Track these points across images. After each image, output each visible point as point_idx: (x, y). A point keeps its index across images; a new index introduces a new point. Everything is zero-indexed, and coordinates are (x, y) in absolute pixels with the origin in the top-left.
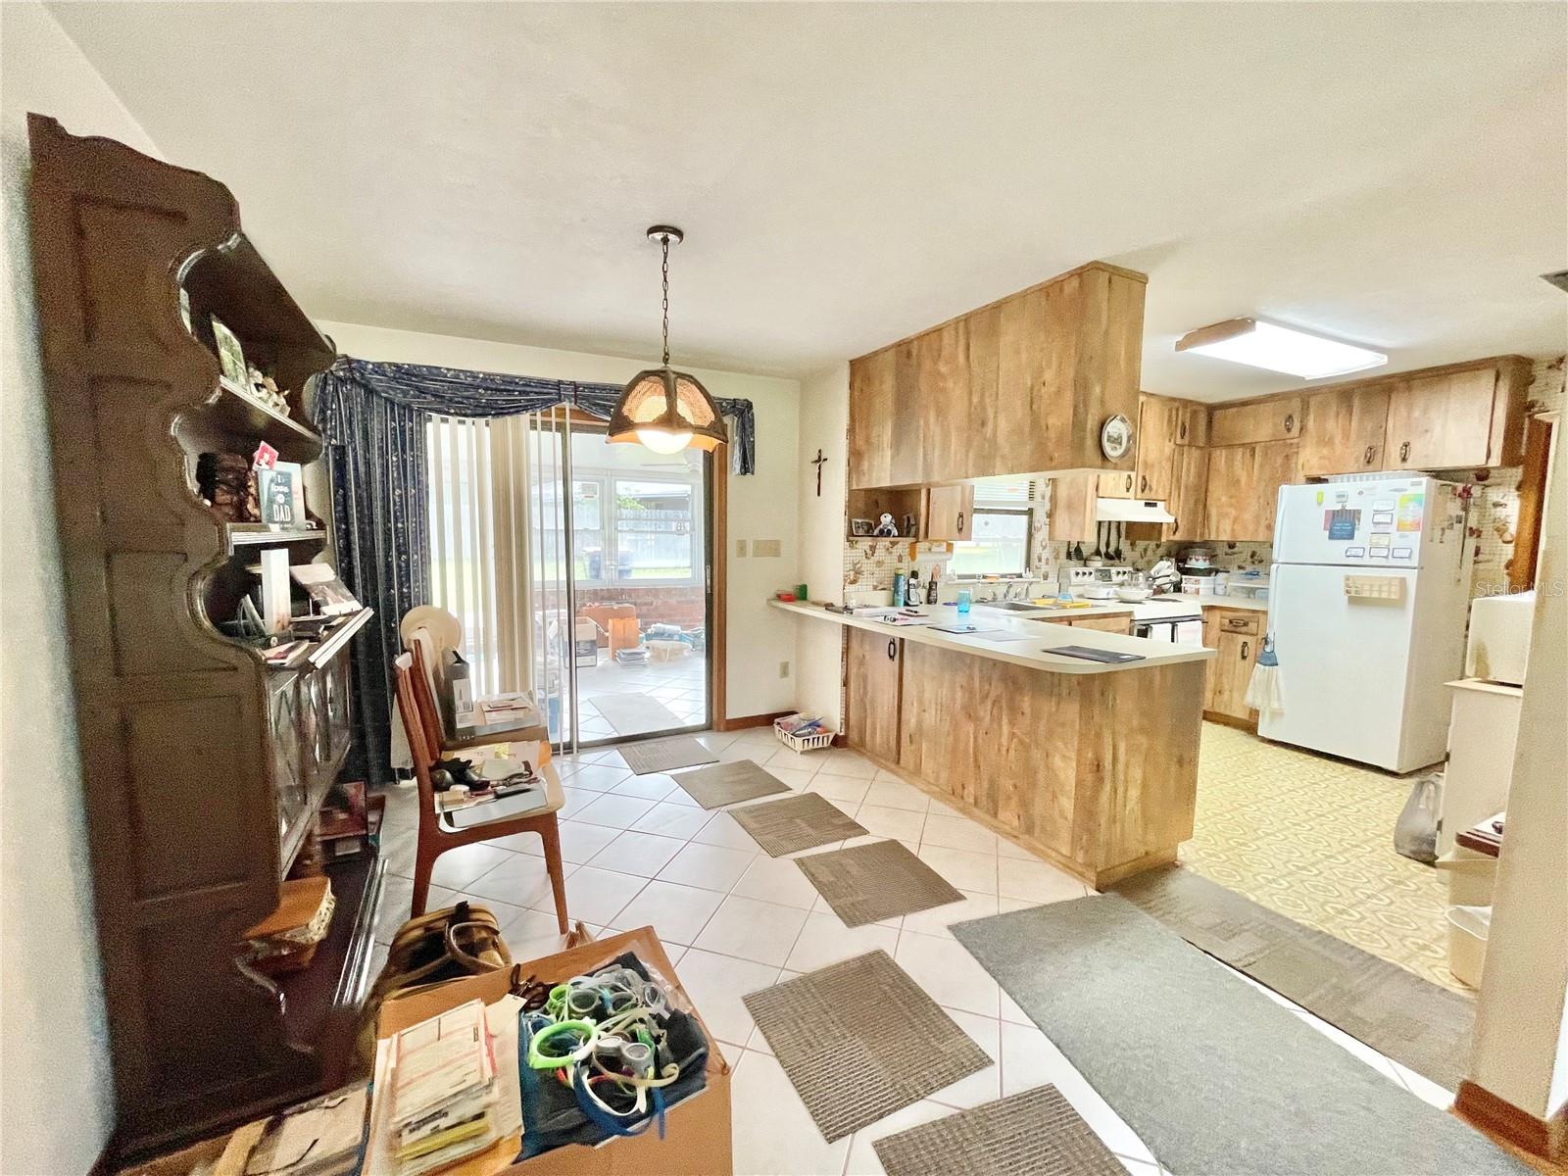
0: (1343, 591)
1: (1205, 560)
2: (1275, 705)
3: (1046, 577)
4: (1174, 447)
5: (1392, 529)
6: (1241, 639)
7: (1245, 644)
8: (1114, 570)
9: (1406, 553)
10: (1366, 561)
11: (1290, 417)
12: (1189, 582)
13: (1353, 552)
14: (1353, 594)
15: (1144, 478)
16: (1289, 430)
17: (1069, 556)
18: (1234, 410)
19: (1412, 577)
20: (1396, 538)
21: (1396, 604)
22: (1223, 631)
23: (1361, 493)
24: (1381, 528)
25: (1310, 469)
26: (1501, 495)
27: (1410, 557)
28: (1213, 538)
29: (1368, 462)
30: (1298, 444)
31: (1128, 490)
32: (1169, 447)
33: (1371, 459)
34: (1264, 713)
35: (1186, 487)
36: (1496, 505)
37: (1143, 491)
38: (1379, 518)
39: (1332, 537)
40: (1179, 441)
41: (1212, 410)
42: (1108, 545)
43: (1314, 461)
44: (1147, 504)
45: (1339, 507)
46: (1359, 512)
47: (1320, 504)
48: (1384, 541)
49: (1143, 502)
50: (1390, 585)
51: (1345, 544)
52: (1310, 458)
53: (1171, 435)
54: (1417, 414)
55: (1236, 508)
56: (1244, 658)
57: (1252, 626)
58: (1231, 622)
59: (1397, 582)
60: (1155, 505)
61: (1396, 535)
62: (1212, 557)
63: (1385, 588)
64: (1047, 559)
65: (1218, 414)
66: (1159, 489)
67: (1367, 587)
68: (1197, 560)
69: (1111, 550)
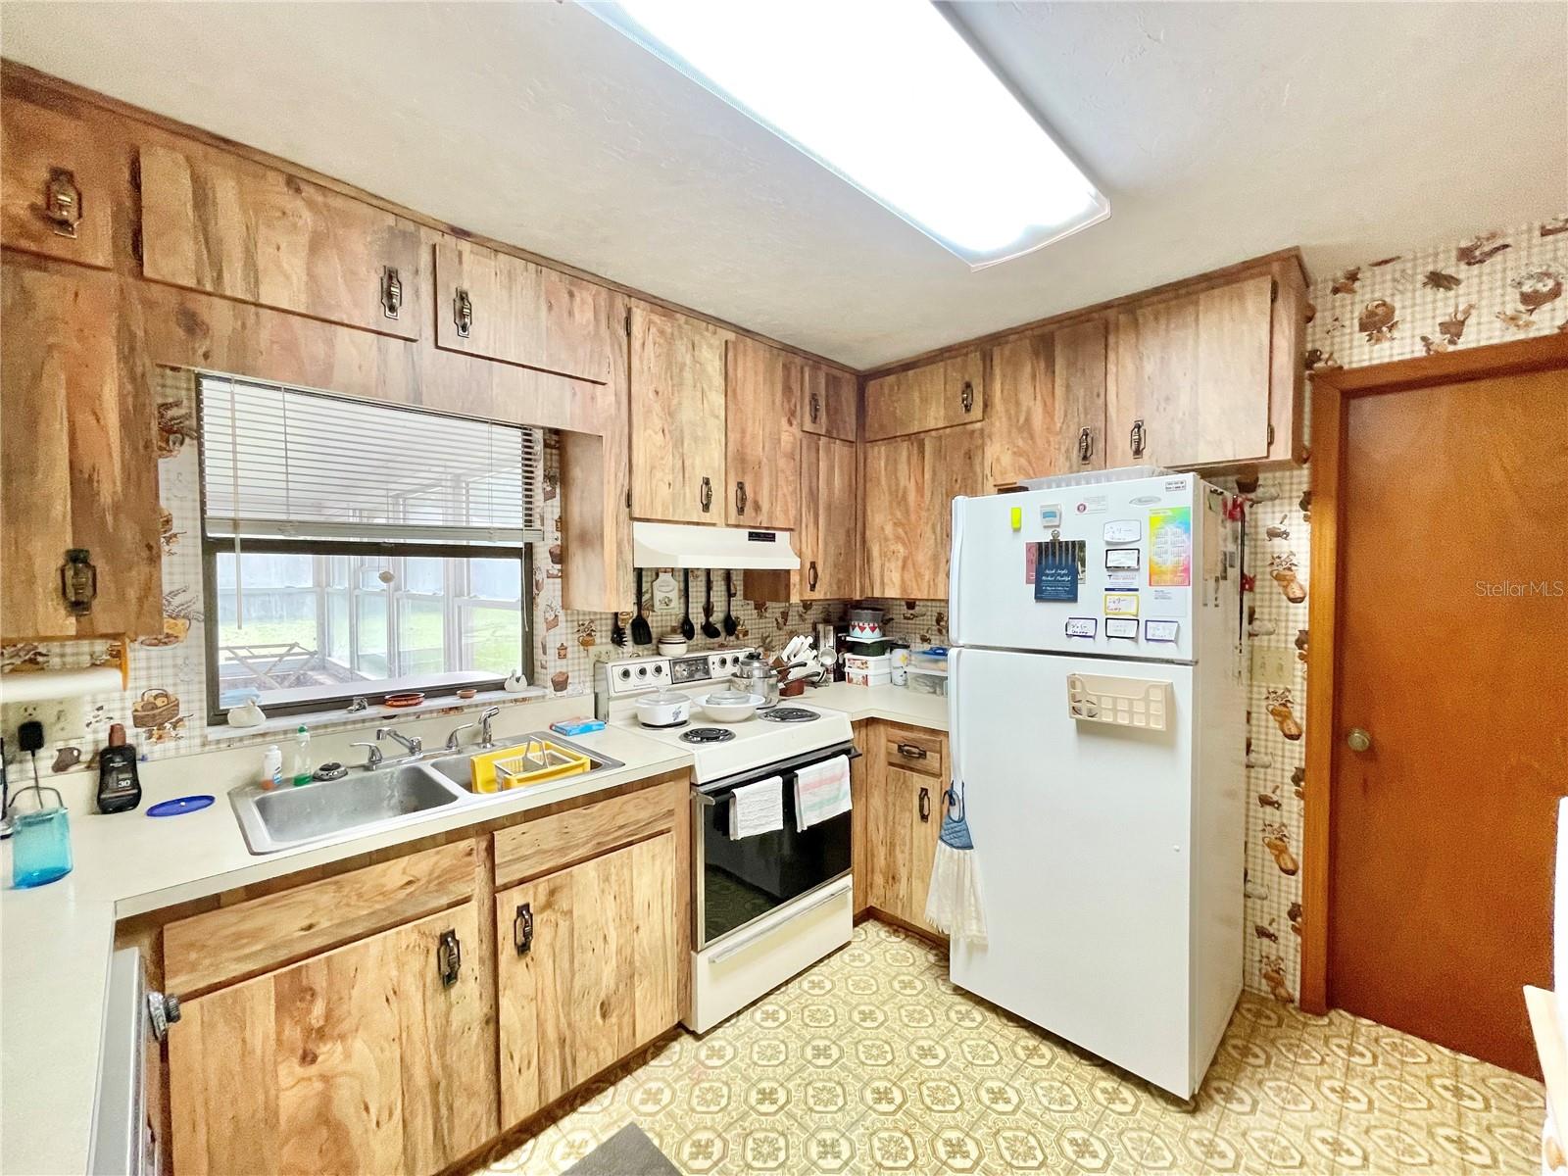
0: (1067, 710)
1: (873, 629)
2: (973, 928)
3: (560, 684)
4: (799, 435)
5: (1140, 580)
6: (918, 781)
7: (924, 791)
8: (714, 657)
9: (1167, 632)
10: (1100, 646)
11: (968, 386)
12: (854, 664)
13: (1078, 627)
14: (1084, 717)
15: (741, 486)
16: (968, 408)
17: (618, 638)
18: (891, 379)
19: (1183, 680)
20: (1146, 602)
21: (1160, 740)
22: (891, 764)
23: (1082, 508)
24: (1120, 579)
25: (1003, 473)
26: (1279, 516)
27: (1175, 641)
28: (877, 594)
29: (1085, 458)
30: (982, 430)
31: (706, 507)
32: (789, 435)
33: (1087, 451)
34: (957, 941)
35: (829, 508)
36: (1273, 534)
37: (741, 511)
38: (1115, 559)
39: (1040, 596)
40: (808, 426)
41: (864, 379)
42: (708, 610)
43: (1007, 459)
44: (753, 536)
45: (1046, 537)
46: (1082, 545)
47: (1017, 530)
48: (1128, 605)
49: (747, 531)
50: (1146, 700)
51: (1060, 611)
52: (999, 455)
53: (793, 413)
54: (1150, 367)
55: (904, 544)
56: (924, 818)
57: (932, 761)
58: (900, 748)
59: (1157, 695)
60: (771, 538)
61: (1147, 592)
62: (884, 623)
63: (1139, 707)
64: (563, 648)
65: (872, 387)
66: (777, 507)
67: (1107, 703)
68: (862, 629)
69: (717, 617)
